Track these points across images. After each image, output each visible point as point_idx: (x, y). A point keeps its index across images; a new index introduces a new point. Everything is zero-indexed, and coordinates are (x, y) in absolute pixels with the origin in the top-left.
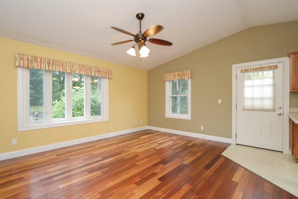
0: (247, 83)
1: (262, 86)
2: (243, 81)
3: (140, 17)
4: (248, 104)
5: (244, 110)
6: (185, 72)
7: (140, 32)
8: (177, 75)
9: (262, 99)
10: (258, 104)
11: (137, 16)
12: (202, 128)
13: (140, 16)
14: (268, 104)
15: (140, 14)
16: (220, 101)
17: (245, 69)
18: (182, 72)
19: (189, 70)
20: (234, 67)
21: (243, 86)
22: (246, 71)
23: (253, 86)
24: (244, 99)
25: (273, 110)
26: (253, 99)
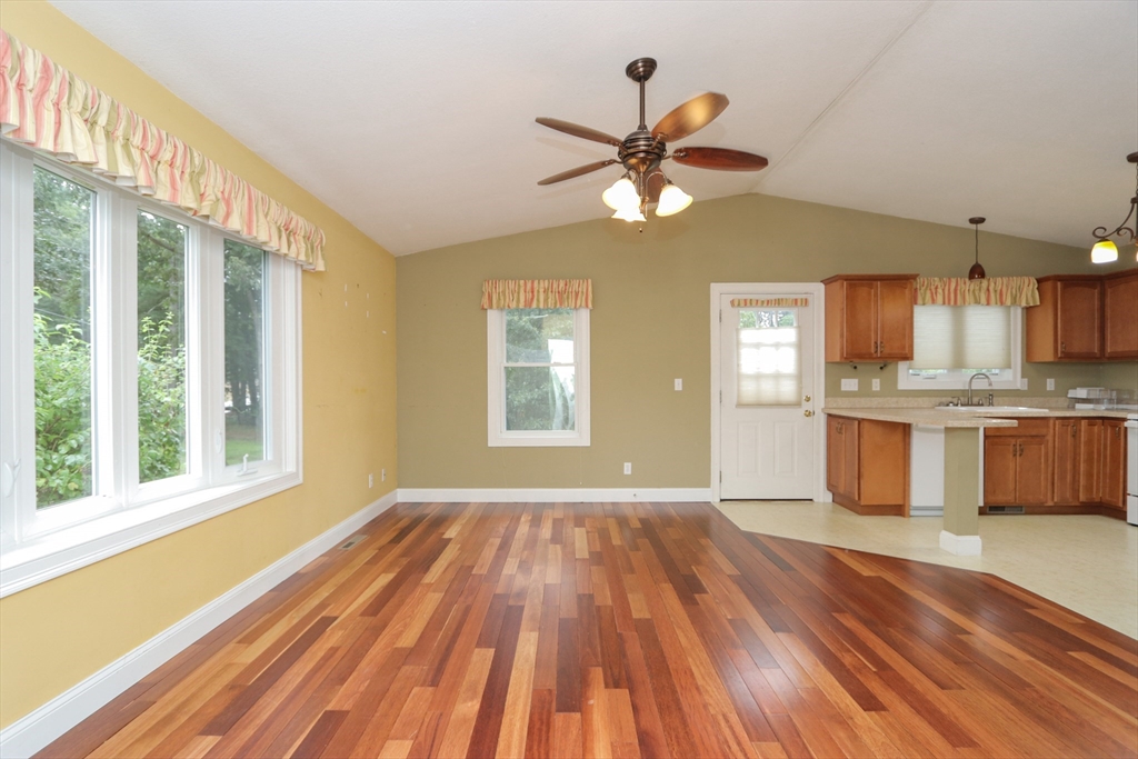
0: (747, 335)
1: (777, 345)
2: (737, 330)
3: (642, 71)
4: (749, 390)
5: (740, 405)
6: (575, 283)
7: (642, 127)
8: (541, 290)
9: (777, 377)
10: (768, 390)
11: (631, 70)
12: (628, 468)
13: (641, 69)
14: (788, 390)
15: (640, 64)
16: (678, 384)
17: (745, 300)
18: (562, 284)
19: (590, 281)
20: (716, 289)
21: (738, 344)
22: (747, 303)
23: (757, 346)
24: (739, 376)
25: (798, 404)
26: (758, 377)
